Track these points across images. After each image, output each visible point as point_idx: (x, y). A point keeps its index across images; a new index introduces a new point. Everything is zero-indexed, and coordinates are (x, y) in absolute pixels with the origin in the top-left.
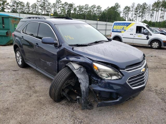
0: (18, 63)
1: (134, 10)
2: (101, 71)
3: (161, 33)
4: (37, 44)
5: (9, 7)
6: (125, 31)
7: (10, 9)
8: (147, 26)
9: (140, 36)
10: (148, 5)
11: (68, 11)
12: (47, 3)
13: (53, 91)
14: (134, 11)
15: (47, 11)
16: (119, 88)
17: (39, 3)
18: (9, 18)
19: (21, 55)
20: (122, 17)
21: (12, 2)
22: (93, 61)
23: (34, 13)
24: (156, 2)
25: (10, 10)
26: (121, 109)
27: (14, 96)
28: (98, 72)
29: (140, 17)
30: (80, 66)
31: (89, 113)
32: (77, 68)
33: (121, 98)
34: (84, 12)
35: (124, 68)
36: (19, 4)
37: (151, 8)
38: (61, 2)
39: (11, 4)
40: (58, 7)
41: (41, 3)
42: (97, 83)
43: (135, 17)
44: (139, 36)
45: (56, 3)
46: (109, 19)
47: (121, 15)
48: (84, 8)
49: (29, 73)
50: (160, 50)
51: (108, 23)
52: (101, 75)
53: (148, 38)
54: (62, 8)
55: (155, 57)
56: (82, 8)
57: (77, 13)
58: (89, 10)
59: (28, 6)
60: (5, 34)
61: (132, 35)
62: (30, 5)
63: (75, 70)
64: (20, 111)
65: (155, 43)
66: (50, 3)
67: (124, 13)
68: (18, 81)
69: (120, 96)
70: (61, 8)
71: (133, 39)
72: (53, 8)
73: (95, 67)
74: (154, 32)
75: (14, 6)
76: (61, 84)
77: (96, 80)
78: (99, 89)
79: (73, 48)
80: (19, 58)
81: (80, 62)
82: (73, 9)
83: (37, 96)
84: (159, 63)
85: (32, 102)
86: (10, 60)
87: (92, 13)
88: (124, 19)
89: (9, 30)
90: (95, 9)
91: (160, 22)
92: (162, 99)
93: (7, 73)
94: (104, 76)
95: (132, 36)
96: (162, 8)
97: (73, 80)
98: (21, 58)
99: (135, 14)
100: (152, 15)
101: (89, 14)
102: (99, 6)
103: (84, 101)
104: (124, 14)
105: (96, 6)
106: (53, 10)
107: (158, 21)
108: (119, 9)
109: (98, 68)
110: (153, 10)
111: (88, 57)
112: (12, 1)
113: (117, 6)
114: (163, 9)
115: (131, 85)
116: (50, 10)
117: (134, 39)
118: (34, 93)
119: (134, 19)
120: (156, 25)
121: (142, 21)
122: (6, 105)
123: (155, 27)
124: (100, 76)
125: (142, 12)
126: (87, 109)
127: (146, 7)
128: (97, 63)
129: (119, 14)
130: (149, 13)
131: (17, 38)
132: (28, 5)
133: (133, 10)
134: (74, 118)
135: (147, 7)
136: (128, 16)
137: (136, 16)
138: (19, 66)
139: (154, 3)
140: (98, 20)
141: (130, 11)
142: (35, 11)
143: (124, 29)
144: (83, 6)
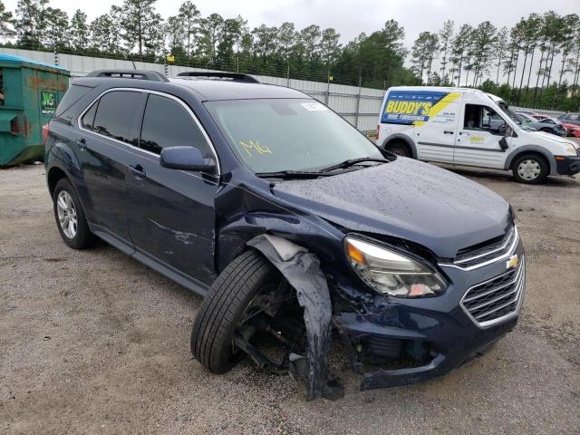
0: (64, 231)
1: (449, 45)
2: (373, 268)
3: (543, 129)
4: (139, 168)
5: (11, 27)
6: (426, 119)
7: (15, 34)
8: (501, 104)
9: (479, 139)
10: (498, 30)
11: (221, 47)
12: (148, 16)
13: (206, 336)
14: (451, 50)
15: (148, 42)
16: (433, 325)
17: (118, 15)
18: (23, 70)
19: (76, 205)
20: (410, 71)
21: (24, 10)
22: (347, 231)
23: (101, 49)
24: (526, 19)
25: (16, 36)
26: (437, 395)
27: (65, 350)
28: (362, 270)
29: (470, 72)
30: (300, 248)
31: (331, 409)
32: (288, 255)
33: (440, 358)
34: (279, 51)
35: (450, 256)
36: (48, 16)
37: (509, 40)
38: (197, 12)
39: (18, 17)
40: (186, 30)
41: (125, 16)
42: (360, 307)
43: (453, 70)
44: (473, 138)
45: (180, 16)
46: (364, 75)
47: (407, 63)
48: (279, 35)
49: (104, 267)
50: (545, 188)
51: (365, 91)
52: (372, 281)
53: (504, 146)
54: (203, 36)
55: (532, 213)
56: (272, 36)
57: (255, 55)
58: (295, 43)
59: (81, 26)
60: (8, 128)
61: (452, 133)
62: (88, 22)
63: (282, 260)
64: (94, 407)
65: (529, 162)
66: (158, 17)
67: (415, 56)
68: (69, 296)
69: (438, 352)
70: (199, 35)
71: (454, 147)
72: (168, 34)
73: (352, 254)
74: (525, 127)
75: (28, 23)
76: (233, 309)
77: (355, 296)
78: (368, 328)
79: (272, 186)
80: (69, 214)
81: (299, 235)
82: (241, 38)
83: (146, 353)
84: (547, 232)
85: (129, 375)
86: (30, 222)
87: (305, 55)
88: (417, 76)
89: (22, 111)
90: (318, 41)
91: (536, 88)
92: (569, 360)
93: (26, 267)
94: (384, 285)
95: (450, 140)
96: (546, 39)
97: (272, 297)
98: (75, 214)
99: (455, 61)
100: (511, 66)
101: (297, 56)
102: (332, 30)
103: (316, 372)
104: (417, 59)
105: (321, 30)
106: (168, 41)
107: (532, 86)
108: (399, 41)
109: (363, 256)
110: (515, 46)
111: (326, 216)
112: (23, 7)
113: (393, 30)
114: (547, 44)
115: (474, 314)
116: (161, 41)
117: (457, 150)
118: (133, 340)
119: (450, 78)
120: (525, 101)
121: (478, 84)
122: (40, 387)
123: (522, 106)
124: (369, 283)
125: (479, 55)
126: (324, 396)
127: (491, 38)
128: (359, 238)
129: (399, 59)
130: (502, 56)
131: (59, 145)
132: (79, 20)
133: (446, 45)
134: (282, 428)
135: (495, 35)
136: (429, 66)
137: (457, 67)
138: (68, 245)
139: (519, 22)
140: (331, 78)
141: (437, 49)
142: (106, 44)
143: (423, 112)
144: (275, 29)
